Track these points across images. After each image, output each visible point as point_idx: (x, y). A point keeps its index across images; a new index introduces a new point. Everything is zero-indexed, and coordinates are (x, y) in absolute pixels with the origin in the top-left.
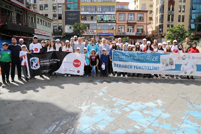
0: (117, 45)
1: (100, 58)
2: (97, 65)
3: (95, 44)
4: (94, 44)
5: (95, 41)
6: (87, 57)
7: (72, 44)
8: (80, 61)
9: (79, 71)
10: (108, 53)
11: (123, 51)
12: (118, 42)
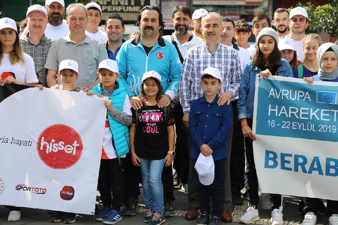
0: (281, 47)
1: (186, 118)
2: (168, 157)
3: (162, 43)
4: (153, 43)
5: (161, 23)
6: (114, 110)
7: (36, 41)
8: (76, 137)
9: (71, 190)
10: (229, 93)
11: (317, 82)
12: (287, 29)
